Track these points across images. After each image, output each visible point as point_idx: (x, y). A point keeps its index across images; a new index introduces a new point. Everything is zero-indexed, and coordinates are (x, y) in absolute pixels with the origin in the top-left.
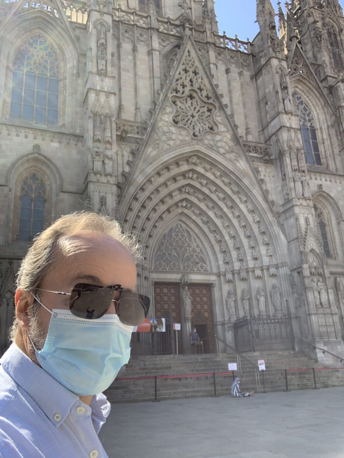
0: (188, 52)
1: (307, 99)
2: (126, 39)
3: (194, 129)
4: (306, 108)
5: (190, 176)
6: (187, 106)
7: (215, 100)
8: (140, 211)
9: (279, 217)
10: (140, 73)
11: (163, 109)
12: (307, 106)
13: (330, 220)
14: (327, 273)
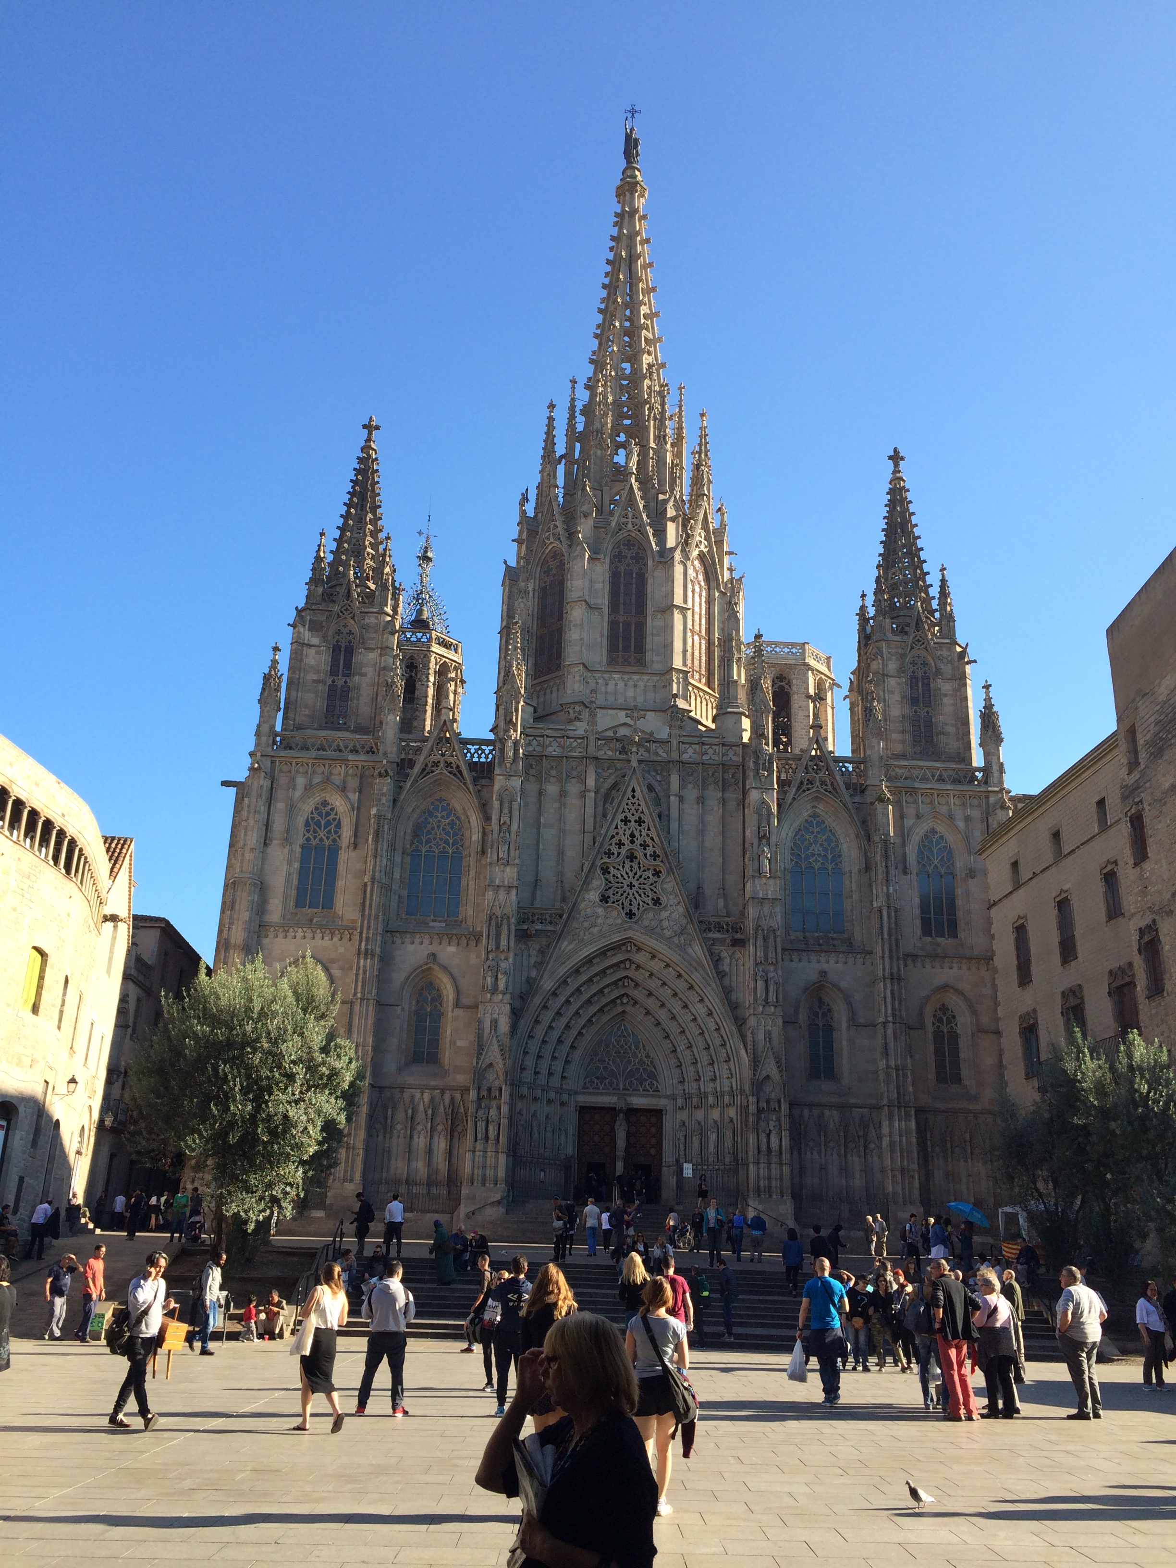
0: (633, 791)
1: (834, 824)
2: (552, 779)
3: (631, 905)
4: (832, 838)
5: (628, 966)
6: (622, 871)
7: (665, 860)
8: (553, 1019)
9: (741, 1025)
10: (567, 828)
11: (586, 883)
12: (834, 835)
13: (840, 1021)
14: (785, 1107)
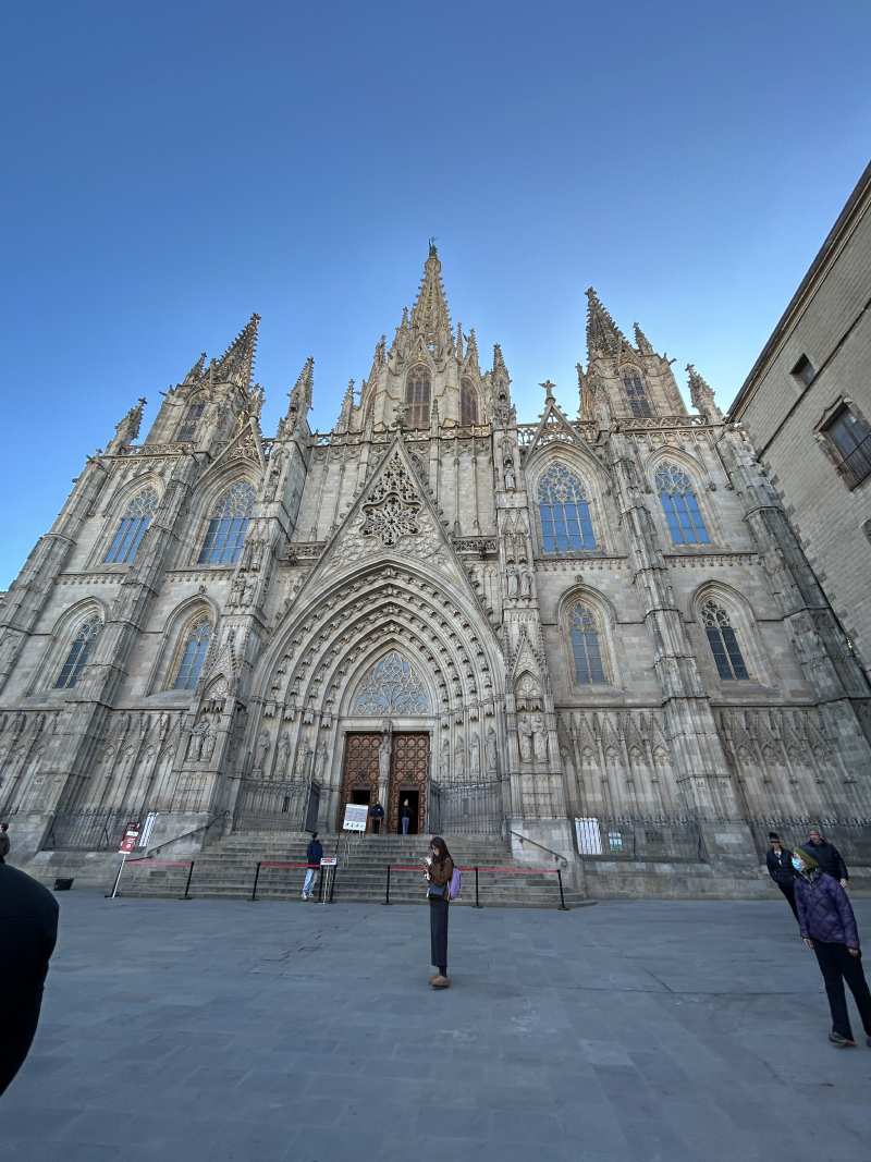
0: (397, 454)
1: (574, 468)
3: (390, 536)
4: (575, 479)
5: (389, 592)
6: (385, 512)
7: (422, 498)
8: (313, 641)
10: (344, 491)
12: (576, 476)
13: (603, 625)
14: (548, 706)
